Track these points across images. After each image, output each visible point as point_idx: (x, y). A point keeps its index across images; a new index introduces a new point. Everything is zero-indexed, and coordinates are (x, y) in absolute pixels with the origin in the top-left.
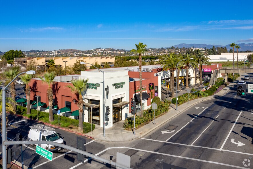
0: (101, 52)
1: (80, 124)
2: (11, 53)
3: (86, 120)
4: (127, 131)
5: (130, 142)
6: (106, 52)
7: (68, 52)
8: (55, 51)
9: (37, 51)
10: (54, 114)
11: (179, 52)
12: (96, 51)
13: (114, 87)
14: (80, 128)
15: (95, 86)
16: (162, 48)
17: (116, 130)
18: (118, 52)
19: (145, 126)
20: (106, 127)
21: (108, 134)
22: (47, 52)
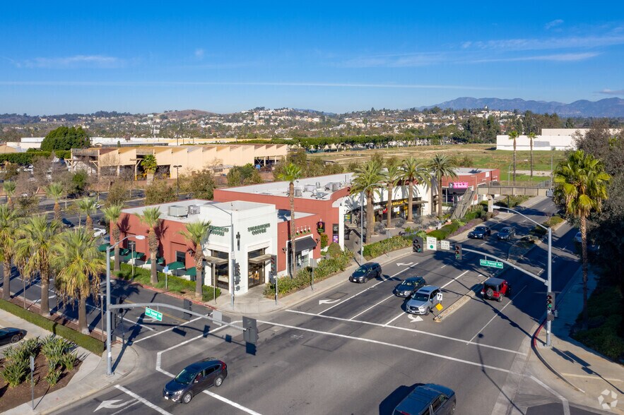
0: (266, 117)
1: (198, 287)
2: (61, 134)
3: (208, 282)
4: (268, 300)
5: (267, 314)
6: (276, 119)
7: (186, 117)
8: (155, 114)
9: (111, 113)
10: (158, 270)
11: (451, 122)
12: (253, 117)
13: (251, 232)
14: (197, 294)
15: (220, 231)
16: (413, 110)
17: (252, 297)
18: (305, 119)
19: (298, 292)
20: (237, 293)
21: (239, 304)
22: (136, 116)
